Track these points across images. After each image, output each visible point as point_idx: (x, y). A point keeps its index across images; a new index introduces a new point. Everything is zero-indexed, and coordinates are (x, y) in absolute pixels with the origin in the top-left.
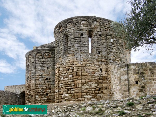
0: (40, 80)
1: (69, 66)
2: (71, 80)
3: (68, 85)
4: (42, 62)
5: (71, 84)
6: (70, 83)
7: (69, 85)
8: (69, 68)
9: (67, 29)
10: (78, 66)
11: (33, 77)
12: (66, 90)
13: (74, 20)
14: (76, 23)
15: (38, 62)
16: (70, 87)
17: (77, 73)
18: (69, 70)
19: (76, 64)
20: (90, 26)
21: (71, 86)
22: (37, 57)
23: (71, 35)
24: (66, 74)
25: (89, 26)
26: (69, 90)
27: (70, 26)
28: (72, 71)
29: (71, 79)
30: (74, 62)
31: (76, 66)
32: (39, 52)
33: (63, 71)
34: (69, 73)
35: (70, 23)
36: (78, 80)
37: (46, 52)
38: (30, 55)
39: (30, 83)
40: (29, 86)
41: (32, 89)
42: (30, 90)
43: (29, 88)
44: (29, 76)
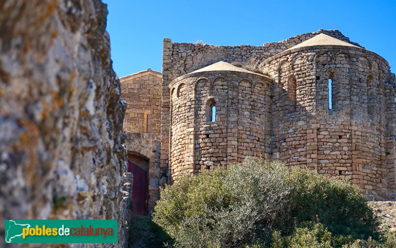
0: (248, 141)
1: (342, 132)
2: (347, 157)
3: (341, 163)
4: (252, 103)
5: (345, 163)
6: (344, 161)
7: (342, 165)
8: (341, 134)
9: (336, 63)
10: (358, 135)
11: (234, 131)
12: (337, 172)
13: (350, 52)
14: (355, 60)
15: (243, 100)
16: (345, 169)
17: (356, 145)
18: (340, 137)
19: (355, 131)
20: (370, 69)
21: (347, 167)
22: (240, 87)
23: (344, 77)
24: (337, 144)
25: (368, 68)
26: (343, 172)
27: (342, 60)
28: (346, 141)
29: (345, 154)
30: (351, 125)
31: (355, 135)
32: (246, 80)
33: (331, 138)
34: (343, 145)
35: (343, 55)
36: (358, 158)
37: (260, 82)
38: (219, 78)
39: (221, 144)
40: (217, 151)
41: (232, 158)
42: (221, 159)
43: (218, 155)
44: (215, 127)
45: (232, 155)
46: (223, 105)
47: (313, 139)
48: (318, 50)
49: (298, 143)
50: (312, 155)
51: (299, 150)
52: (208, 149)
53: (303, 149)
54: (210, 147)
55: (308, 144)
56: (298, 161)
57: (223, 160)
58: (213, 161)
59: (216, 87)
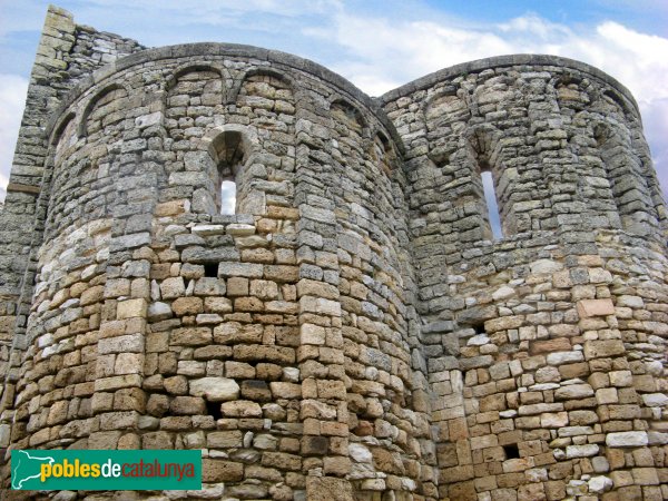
33: (653, 319)
38: (261, 73)
39: (271, 306)
40: (253, 331)
41: (323, 370)
42: (273, 369)
43: (260, 352)
44: (244, 234)
45: (326, 354)
46: (276, 160)
47: (604, 317)
48: (557, 69)
49: (543, 332)
50: (614, 375)
51: (555, 358)
52: (212, 325)
53: (574, 355)
54: (221, 313)
55: (590, 335)
56: (557, 400)
57: (281, 378)
58: (239, 380)
59: (250, 100)
